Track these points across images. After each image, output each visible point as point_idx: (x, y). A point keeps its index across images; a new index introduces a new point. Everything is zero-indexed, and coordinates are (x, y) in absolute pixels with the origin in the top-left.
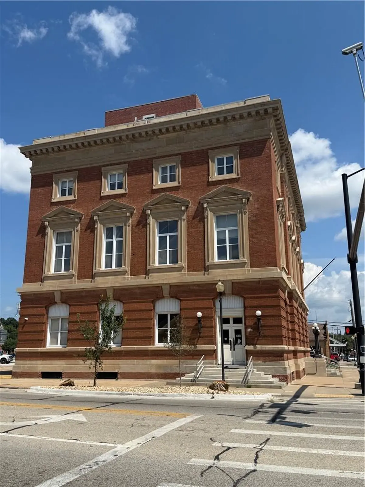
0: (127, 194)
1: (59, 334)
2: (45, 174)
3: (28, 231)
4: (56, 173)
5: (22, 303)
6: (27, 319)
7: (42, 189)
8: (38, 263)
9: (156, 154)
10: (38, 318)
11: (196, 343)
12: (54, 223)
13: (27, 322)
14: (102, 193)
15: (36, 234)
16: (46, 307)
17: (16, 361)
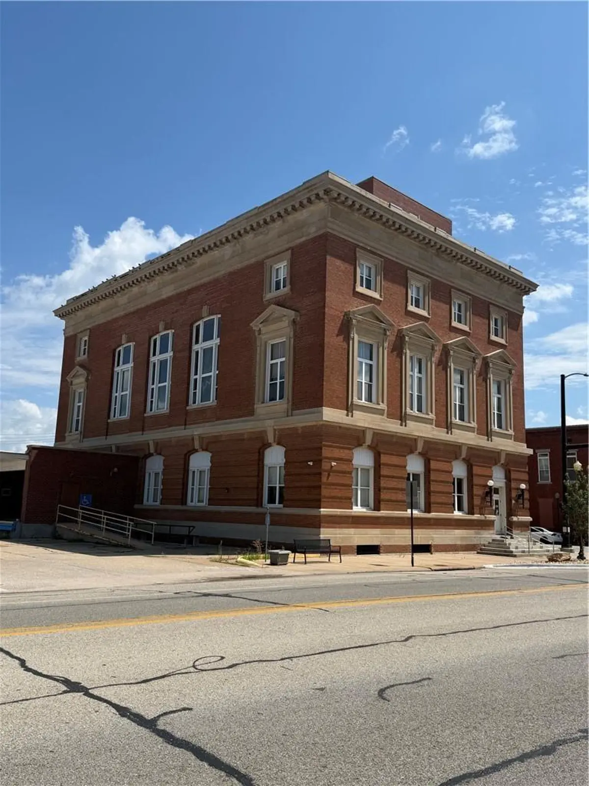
0: (430, 320)
1: (359, 491)
2: (345, 241)
4: (358, 246)
6: (333, 464)
7: (342, 263)
9: (454, 283)
10: (346, 464)
11: (484, 513)
12: (361, 325)
13: (334, 468)
14: (409, 306)
15: (336, 333)
16: (350, 449)
17: (321, 529)
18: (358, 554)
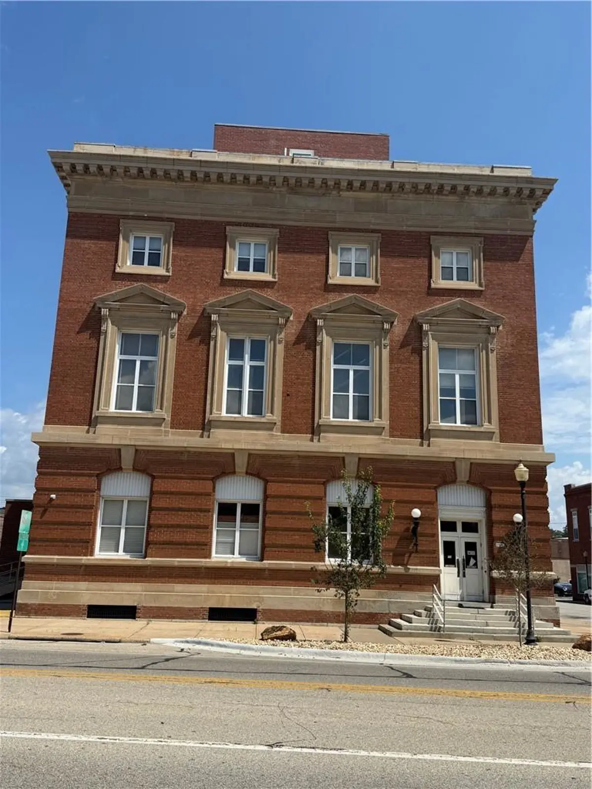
0: (277, 284)
1: (123, 532)
2: (101, 215)
3: (58, 320)
4: (126, 217)
5: (40, 465)
6: (53, 496)
7: (93, 244)
8: (81, 387)
9: (335, 222)
10: (81, 495)
11: (405, 562)
12: (121, 313)
13: (53, 502)
14: (227, 273)
15: (77, 330)
16: (98, 476)
17: (23, 581)
18: (88, 617)
